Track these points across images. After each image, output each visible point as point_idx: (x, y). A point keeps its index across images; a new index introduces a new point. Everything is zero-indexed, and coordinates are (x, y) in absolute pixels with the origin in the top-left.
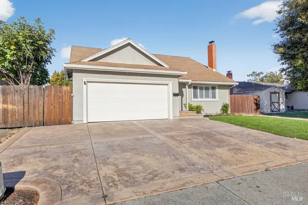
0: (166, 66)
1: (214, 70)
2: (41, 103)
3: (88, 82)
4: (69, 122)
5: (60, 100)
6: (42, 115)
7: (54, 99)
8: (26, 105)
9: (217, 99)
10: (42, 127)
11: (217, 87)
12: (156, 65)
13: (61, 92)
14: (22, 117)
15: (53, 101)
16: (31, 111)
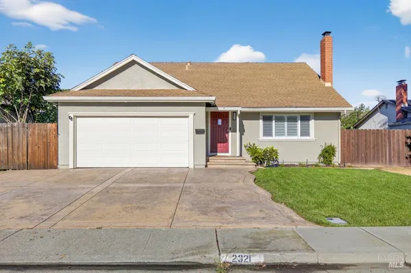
0: (190, 89)
1: (328, 84)
2: (25, 143)
3: (77, 117)
4: (54, 167)
5: (45, 140)
6: (25, 157)
7: (38, 139)
8: (10, 145)
9: (312, 136)
10: (26, 171)
11: (312, 116)
12: (177, 88)
13: (46, 131)
14: (6, 158)
15: (37, 141)
16: (15, 152)
